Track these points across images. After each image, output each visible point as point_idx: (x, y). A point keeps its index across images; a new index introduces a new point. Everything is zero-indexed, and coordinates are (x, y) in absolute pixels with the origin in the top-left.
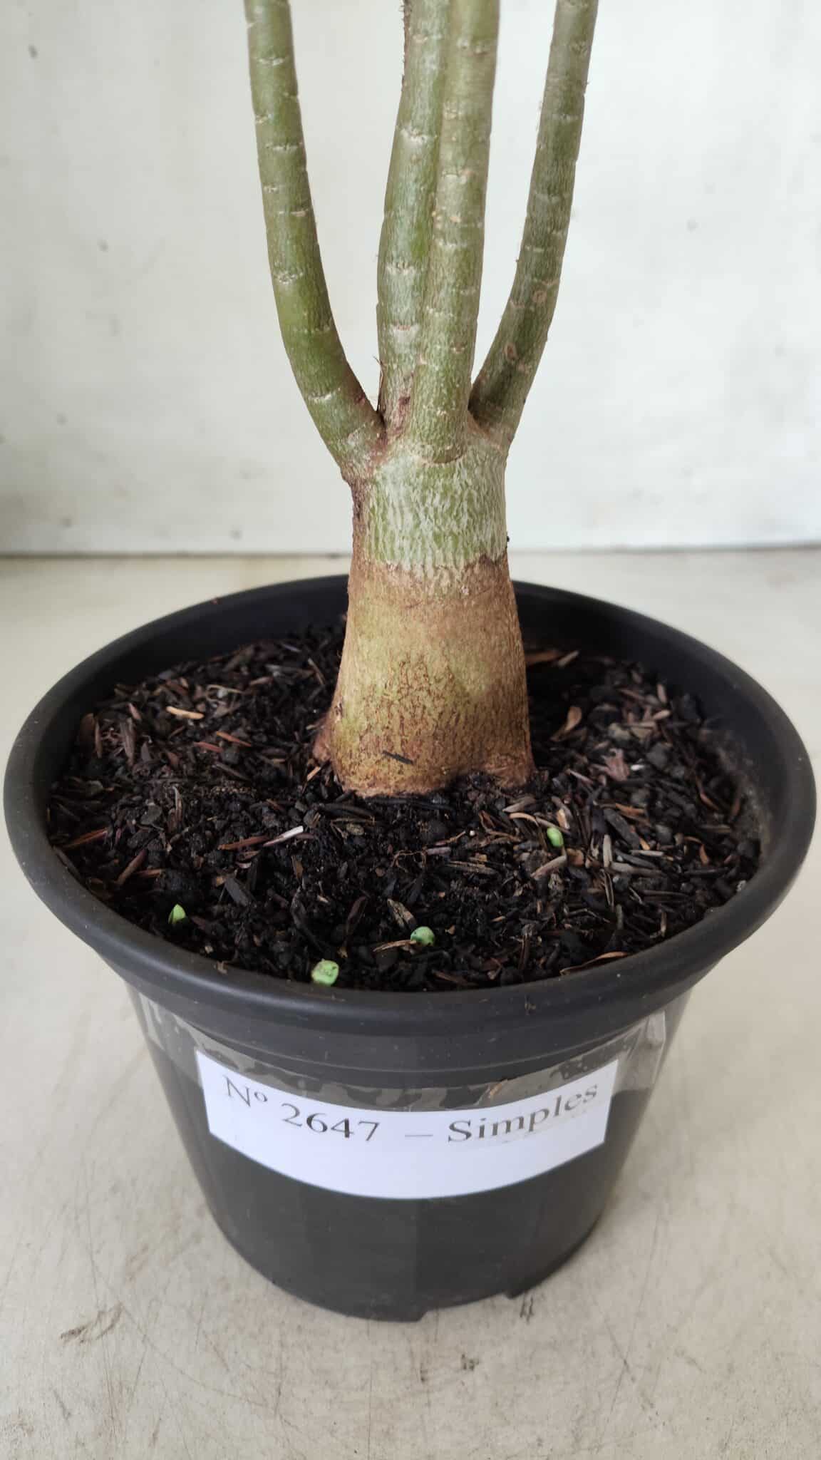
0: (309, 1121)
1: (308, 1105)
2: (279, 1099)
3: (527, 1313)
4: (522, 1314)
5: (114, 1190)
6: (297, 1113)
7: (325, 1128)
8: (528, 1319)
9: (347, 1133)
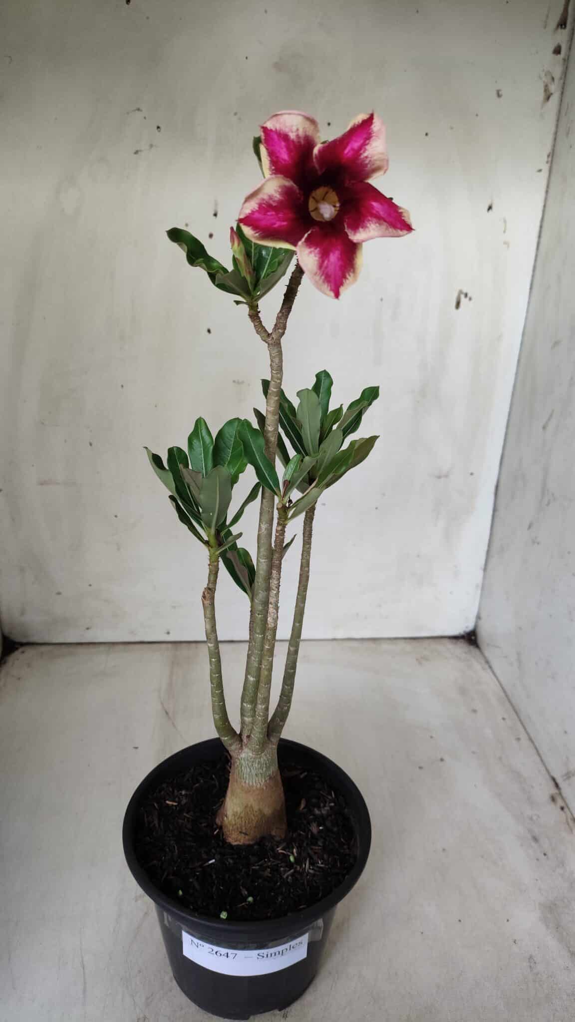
0: (216, 953)
1: (216, 948)
2: (207, 946)
3: (285, 1016)
4: (283, 1017)
5: (140, 972)
6: (213, 950)
7: (221, 955)
8: (285, 1019)
9: (227, 956)
